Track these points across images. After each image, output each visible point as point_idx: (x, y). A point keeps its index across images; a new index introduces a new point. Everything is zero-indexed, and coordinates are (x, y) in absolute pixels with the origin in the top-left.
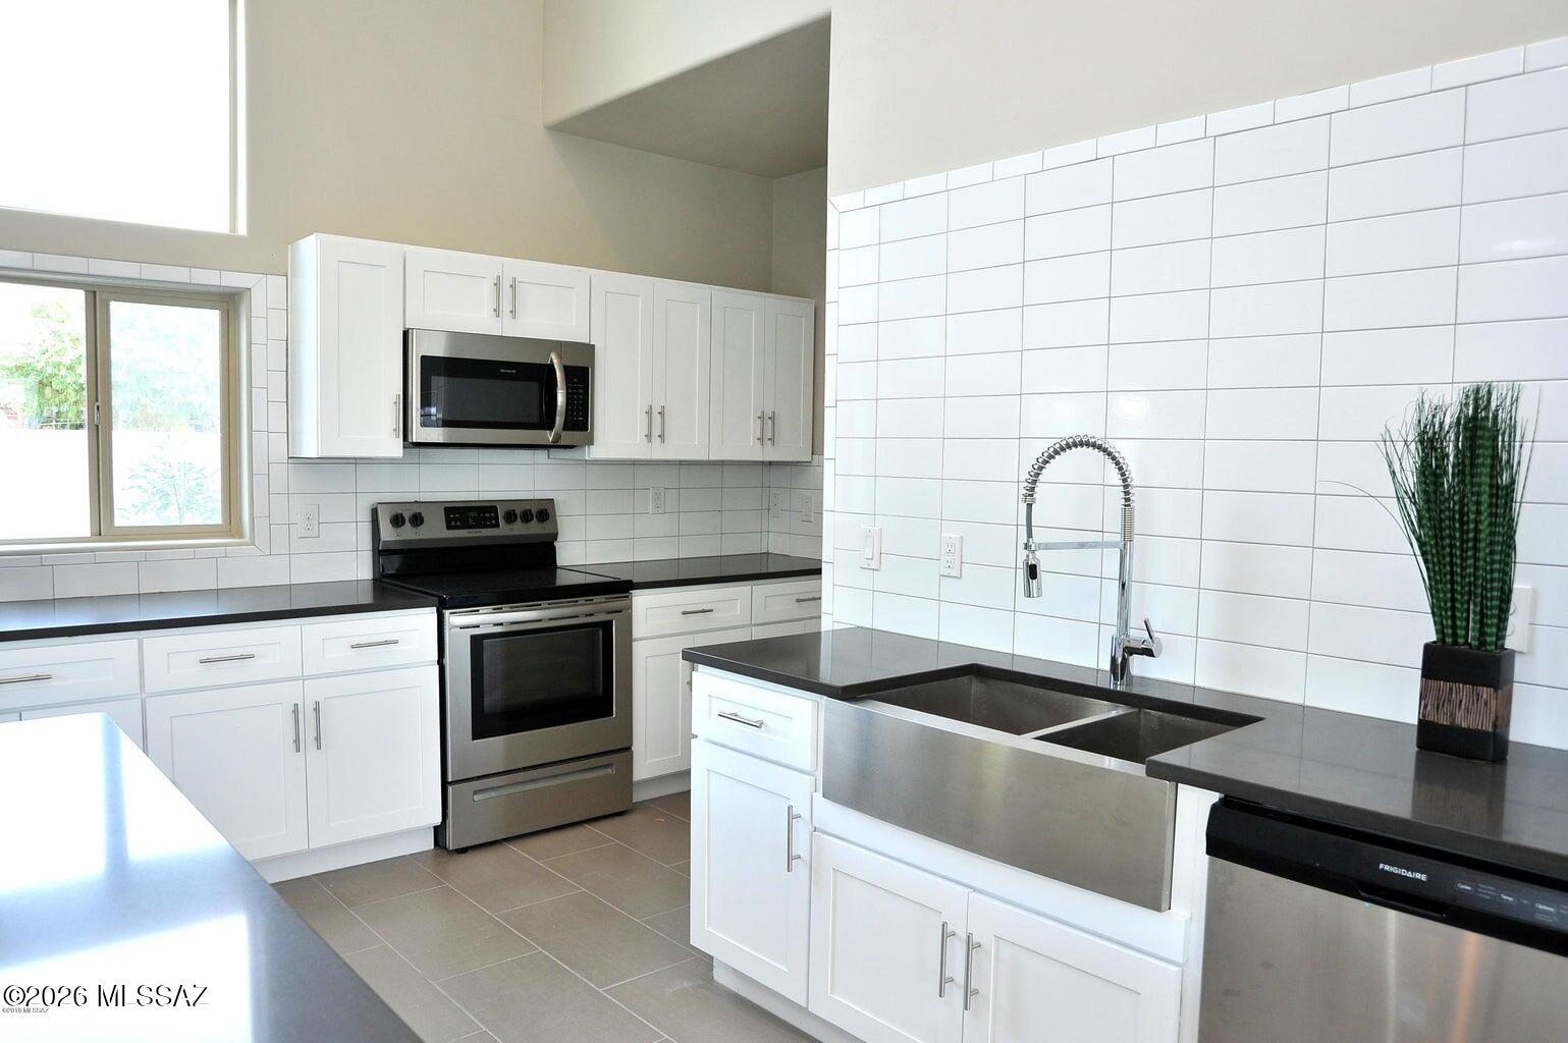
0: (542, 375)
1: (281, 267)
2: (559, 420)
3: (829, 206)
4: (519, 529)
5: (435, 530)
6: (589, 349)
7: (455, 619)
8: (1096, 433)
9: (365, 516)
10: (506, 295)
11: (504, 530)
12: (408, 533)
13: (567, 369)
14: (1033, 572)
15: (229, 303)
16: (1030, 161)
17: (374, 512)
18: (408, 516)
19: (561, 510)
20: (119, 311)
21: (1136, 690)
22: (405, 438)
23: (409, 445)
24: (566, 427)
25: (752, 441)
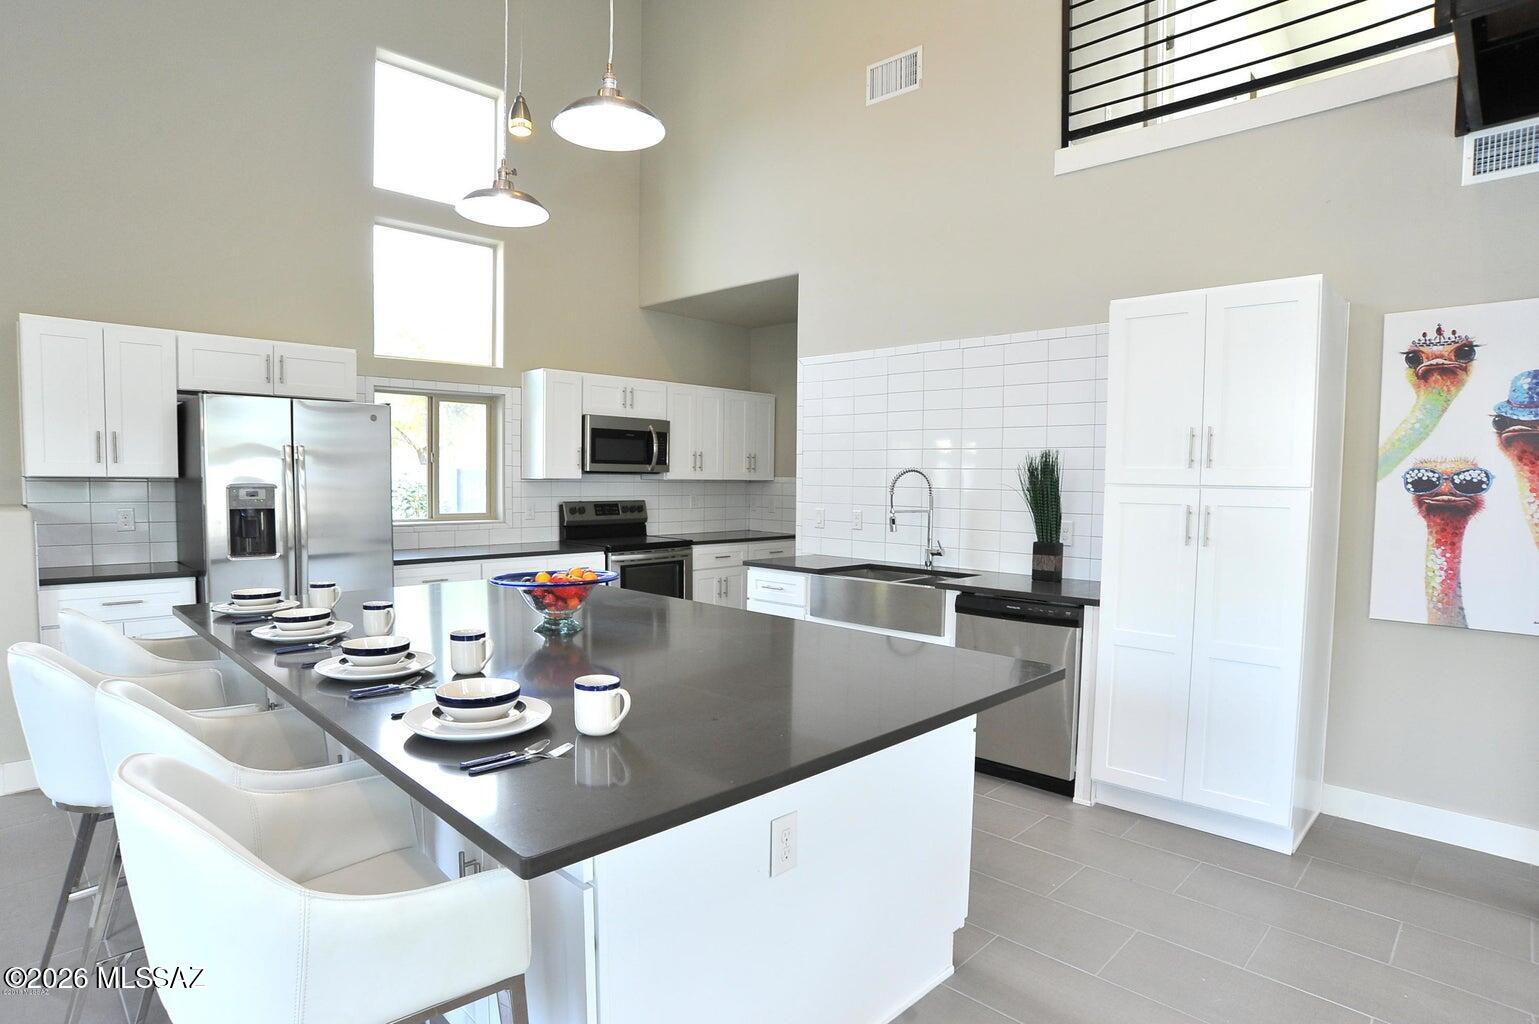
0: (646, 437)
1: (518, 384)
2: (654, 460)
3: (798, 362)
4: (630, 516)
5: (590, 516)
6: (667, 423)
7: (613, 557)
8: (918, 467)
9: (557, 509)
10: (629, 395)
11: (622, 516)
12: (578, 518)
13: (658, 434)
14: (893, 521)
15: (492, 402)
16: (891, 351)
17: (561, 507)
18: (577, 508)
19: (648, 506)
20: (444, 407)
21: (935, 569)
22: (583, 469)
23: (584, 472)
24: (658, 463)
25: (744, 470)
